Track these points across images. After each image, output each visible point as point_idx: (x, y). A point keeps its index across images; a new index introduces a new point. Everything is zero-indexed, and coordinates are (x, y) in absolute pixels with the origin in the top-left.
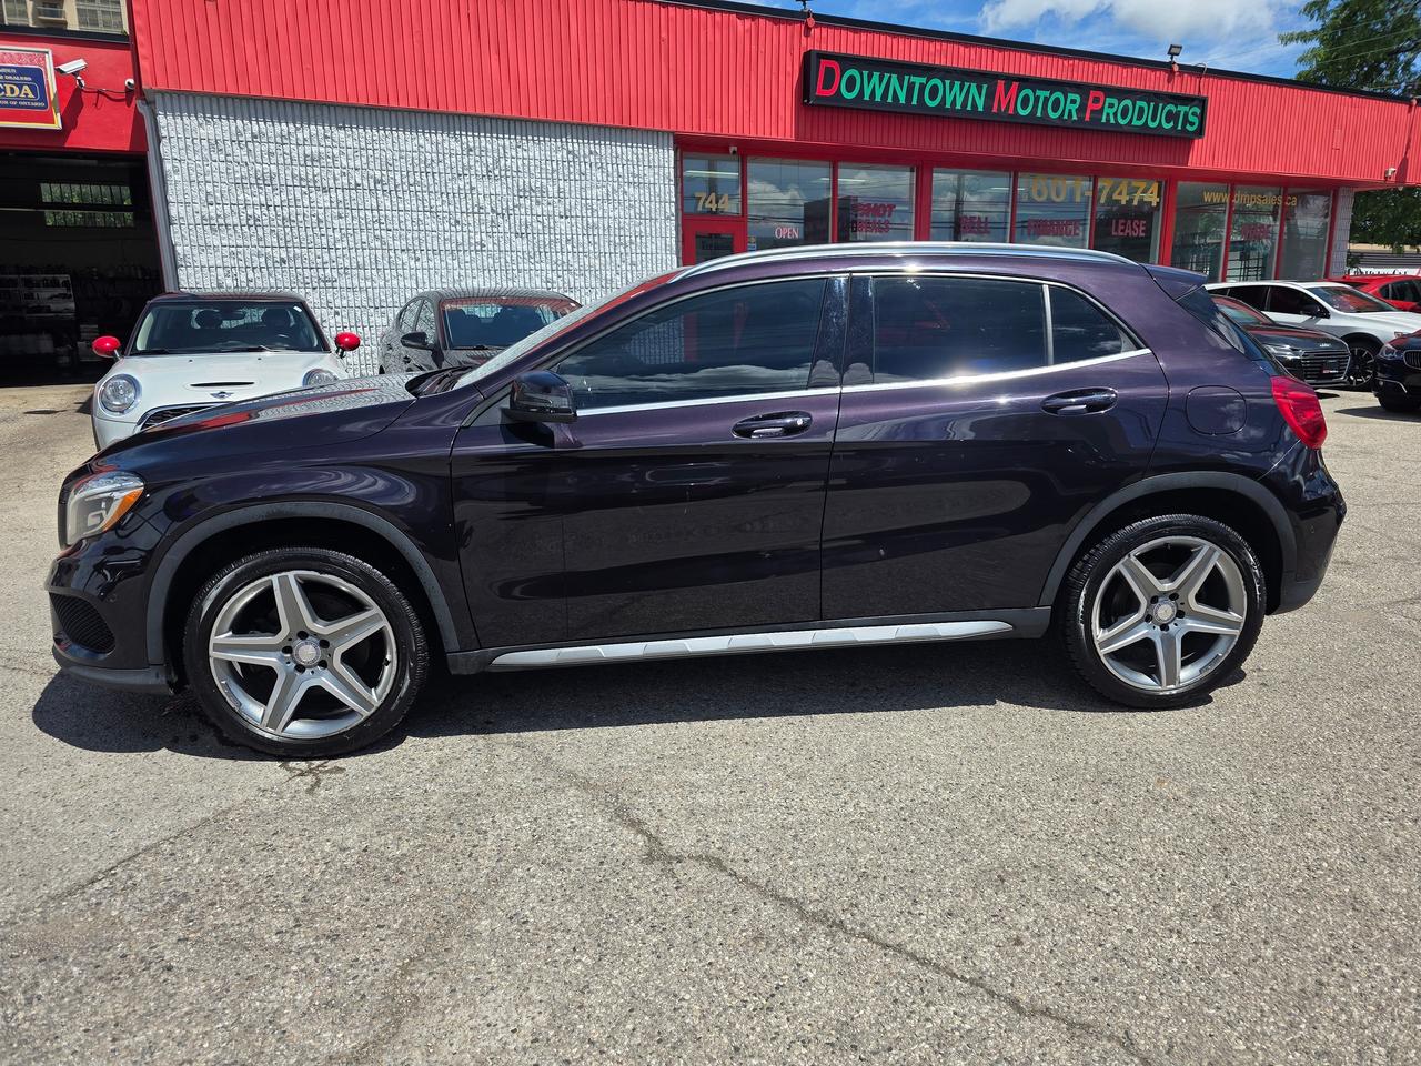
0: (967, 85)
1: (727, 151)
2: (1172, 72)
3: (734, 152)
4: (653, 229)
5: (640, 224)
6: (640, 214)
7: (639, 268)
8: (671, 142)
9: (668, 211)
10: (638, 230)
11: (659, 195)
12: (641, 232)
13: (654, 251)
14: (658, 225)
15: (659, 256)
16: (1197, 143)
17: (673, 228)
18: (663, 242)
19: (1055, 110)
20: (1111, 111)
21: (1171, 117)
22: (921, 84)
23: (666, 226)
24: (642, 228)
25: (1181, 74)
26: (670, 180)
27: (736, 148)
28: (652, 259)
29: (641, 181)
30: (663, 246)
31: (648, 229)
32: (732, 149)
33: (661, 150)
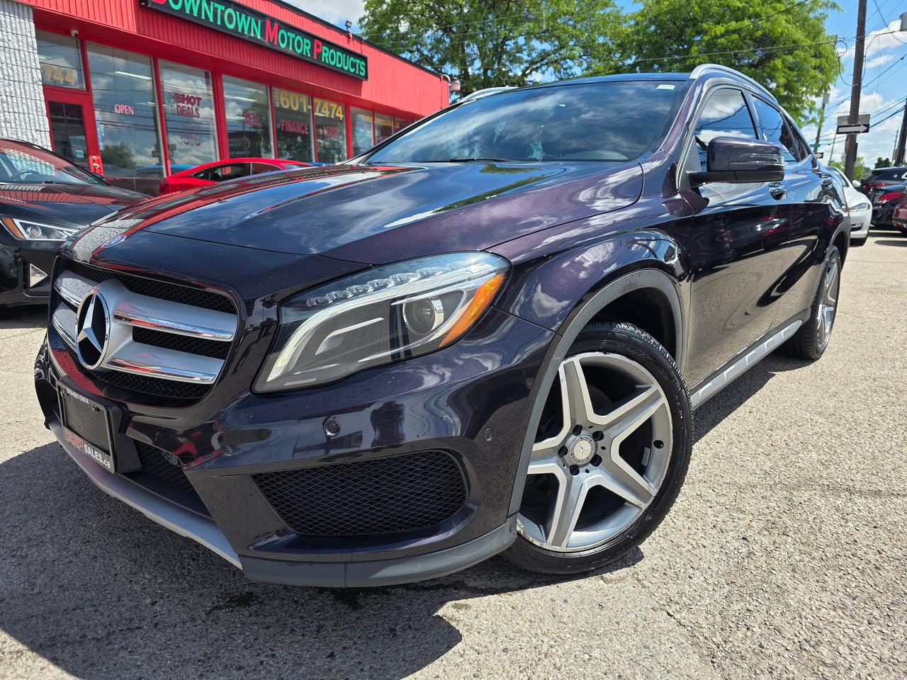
0: (249, 18)
1: (68, 33)
2: (349, 37)
3: (76, 35)
4: (23, 91)
5: (10, 85)
6: (9, 76)
7: (13, 125)
8: (31, 16)
9: (35, 75)
10: (8, 90)
11: (25, 61)
12: (11, 92)
13: (26, 111)
14: (27, 88)
15: (31, 116)
16: (364, 83)
17: (42, 92)
18: (34, 104)
19: (299, 48)
20: (326, 54)
21: (353, 65)
22: (222, 10)
23: (35, 90)
24: (12, 89)
25: (353, 39)
26: (34, 49)
27: (77, 32)
28: (24, 119)
29: (6, 45)
30: (34, 108)
31: (18, 90)
32: (74, 32)
33: (22, 21)
